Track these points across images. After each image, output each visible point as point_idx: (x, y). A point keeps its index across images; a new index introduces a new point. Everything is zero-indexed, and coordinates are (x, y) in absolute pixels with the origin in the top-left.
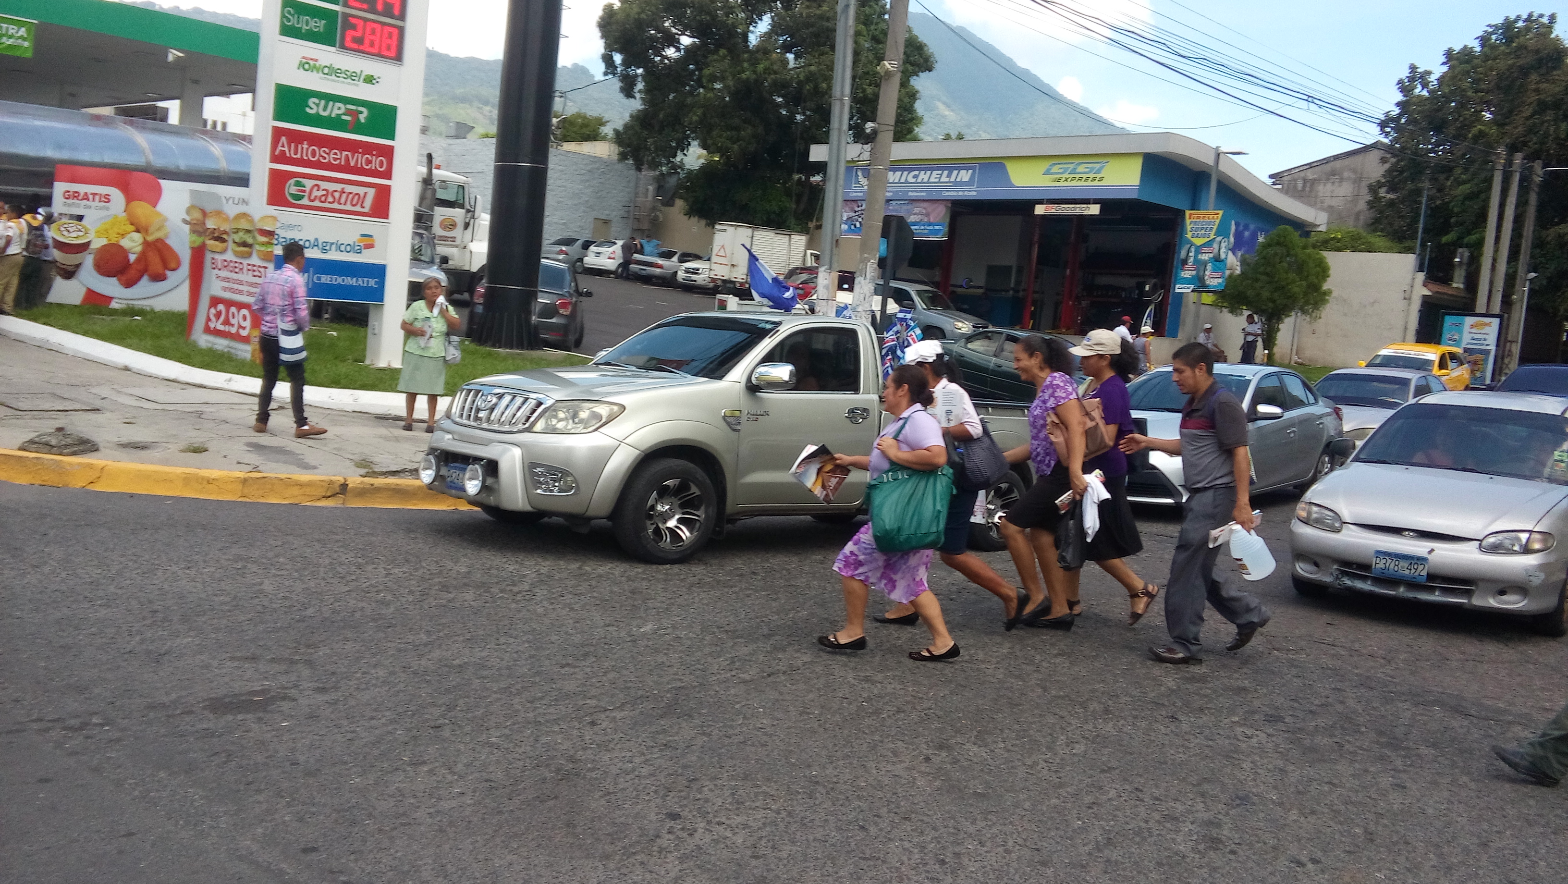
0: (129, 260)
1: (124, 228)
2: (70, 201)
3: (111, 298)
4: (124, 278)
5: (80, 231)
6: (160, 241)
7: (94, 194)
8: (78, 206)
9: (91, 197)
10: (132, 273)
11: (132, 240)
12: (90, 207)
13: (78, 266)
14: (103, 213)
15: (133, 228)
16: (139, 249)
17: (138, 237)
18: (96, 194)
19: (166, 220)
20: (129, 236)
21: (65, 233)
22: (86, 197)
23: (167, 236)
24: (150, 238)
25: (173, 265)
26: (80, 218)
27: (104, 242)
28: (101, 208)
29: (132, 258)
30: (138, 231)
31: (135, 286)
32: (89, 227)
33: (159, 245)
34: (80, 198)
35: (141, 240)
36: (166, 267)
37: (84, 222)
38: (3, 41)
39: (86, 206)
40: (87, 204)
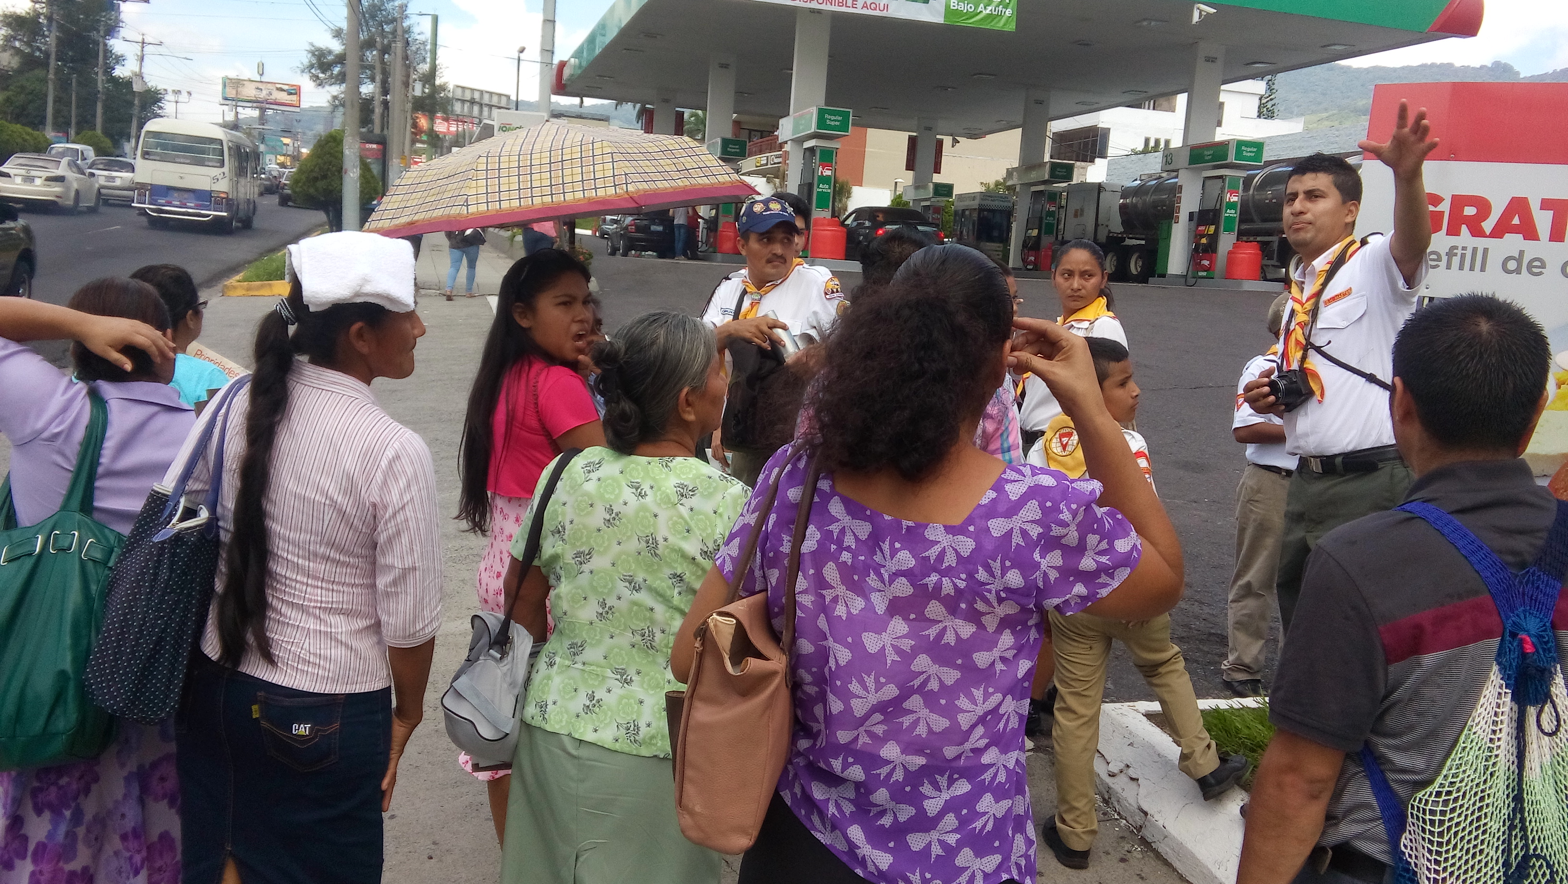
7: (1560, 209)
9: (1543, 220)
12: (1536, 266)
22: (1517, 220)
34: (1488, 225)
38: (980, 9)
39: (1519, 260)
40: (1522, 253)
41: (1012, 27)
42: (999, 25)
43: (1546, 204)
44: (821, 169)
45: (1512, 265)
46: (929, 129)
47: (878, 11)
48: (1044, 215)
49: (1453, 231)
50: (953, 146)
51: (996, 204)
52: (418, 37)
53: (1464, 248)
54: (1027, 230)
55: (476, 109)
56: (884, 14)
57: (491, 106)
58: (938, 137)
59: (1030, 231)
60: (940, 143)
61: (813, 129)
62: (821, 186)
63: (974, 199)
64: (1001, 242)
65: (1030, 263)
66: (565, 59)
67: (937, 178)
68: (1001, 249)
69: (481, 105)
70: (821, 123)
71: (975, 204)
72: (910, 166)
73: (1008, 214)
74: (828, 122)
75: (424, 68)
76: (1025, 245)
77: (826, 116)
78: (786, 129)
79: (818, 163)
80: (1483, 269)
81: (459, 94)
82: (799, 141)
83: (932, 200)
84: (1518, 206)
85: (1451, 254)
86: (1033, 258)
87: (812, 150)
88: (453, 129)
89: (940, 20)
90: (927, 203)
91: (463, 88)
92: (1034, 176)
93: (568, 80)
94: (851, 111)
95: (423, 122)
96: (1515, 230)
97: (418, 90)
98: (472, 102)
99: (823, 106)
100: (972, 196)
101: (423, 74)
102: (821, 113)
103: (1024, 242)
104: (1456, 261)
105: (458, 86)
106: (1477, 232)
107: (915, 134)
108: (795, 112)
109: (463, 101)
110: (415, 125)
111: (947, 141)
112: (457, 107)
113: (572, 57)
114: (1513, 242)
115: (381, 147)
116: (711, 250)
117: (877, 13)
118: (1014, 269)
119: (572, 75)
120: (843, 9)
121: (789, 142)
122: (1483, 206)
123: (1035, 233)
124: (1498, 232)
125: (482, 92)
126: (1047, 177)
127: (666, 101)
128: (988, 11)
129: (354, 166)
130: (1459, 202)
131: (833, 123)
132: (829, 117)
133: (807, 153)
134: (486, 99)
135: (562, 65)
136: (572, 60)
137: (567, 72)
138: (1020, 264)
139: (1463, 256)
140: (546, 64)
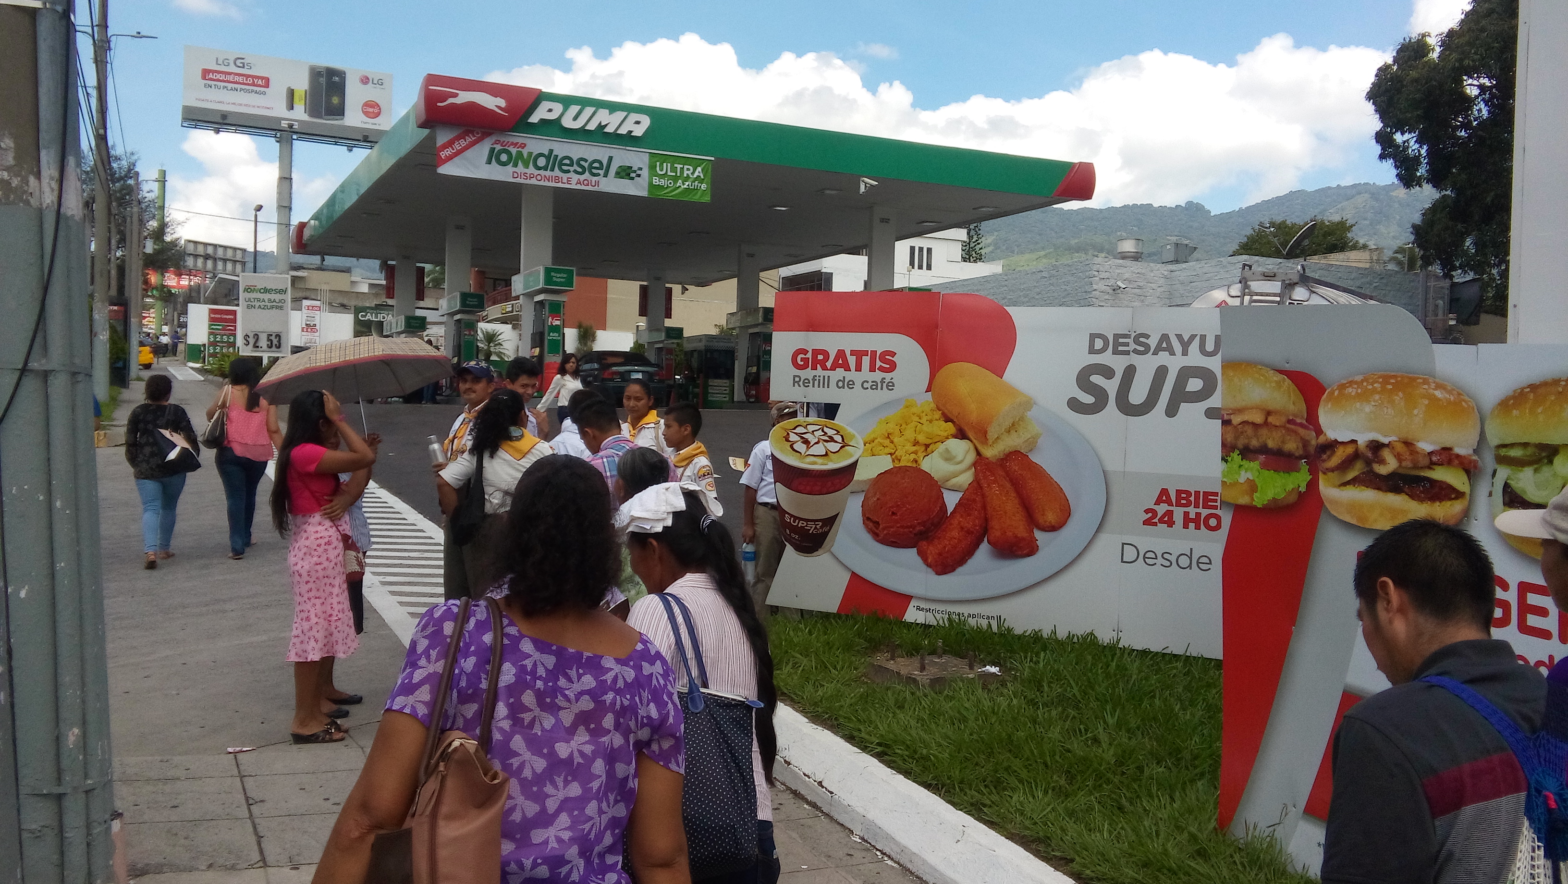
0: (944, 506)
1: (927, 428)
2: (808, 373)
3: (908, 598)
4: (932, 550)
5: (832, 439)
6: (1015, 455)
7: (859, 354)
8: (825, 383)
9: (852, 360)
10: (953, 534)
11: (948, 458)
12: (851, 384)
13: (830, 522)
14: (883, 396)
15: (950, 428)
16: (966, 478)
17: (961, 449)
18: (865, 353)
19: (1028, 403)
20: (941, 447)
21: (800, 447)
22: (841, 361)
23: (1033, 443)
24: (990, 453)
25: (1051, 517)
26: (830, 411)
27: (884, 464)
28: (875, 386)
29: (951, 500)
30: (961, 435)
31: (960, 570)
32: (850, 430)
33: (1015, 467)
34: (829, 364)
35: (971, 457)
36: (1033, 521)
37: (840, 419)
38: (678, 185)
39: (844, 381)
40: (844, 377)
41: (707, 199)
42: (696, 198)
43: (853, 353)
44: (550, 319)
45: (840, 384)
46: (658, 279)
47: (590, 187)
48: (761, 354)
49: (814, 368)
50: (683, 293)
51: (722, 345)
52: (147, 195)
53: (820, 376)
54: (748, 367)
55: (210, 263)
56: (596, 189)
57: (225, 260)
58: (667, 285)
59: (750, 368)
60: (670, 291)
61: (541, 285)
62: (551, 334)
63: (700, 341)
64: (728, 378)
65: (752, 396)
66: (306, 221)
67: (668, 323)
68: (728, 385)
69: (215, 260)
70: (548, 280)
71: (701, 346)
72: (643, 312)
73: (730, 354)
74: (555, 279)
75: (153, 224)
76: (746, 380)
77: (553, 274)
78: (518, 284)
79: (547, 313)
80: (828, 387)
81: (191, 248)
82: (530, 295)
83: (666, 342)
84: (841, 354)
85: (814, 379)
86: (754, 392)
87: (541, 303)
88: (185, 282)
89: (644, 193)
90: (661, 345)
91: (195, 243)
92: (750, 320)
93: (308, 240)
94: (574, 269)
95: (154, 278)
96: (840, 366)
97: (150, 247)
98: (207, 257)
99: (549, 263)
100: (699, 338)
101: (154, 231)
102: (548, 271)
103: (746, 378)
104: (816, 383)
105: (190, 241)
106: (824, 368)
107: (645, 283)
108: (525, 270)
109: (196, 256)
110: (146, 282)
111: (676, 289)
112: (190, 262)
113: (312, 219)
114: (840, 373)
115: (122, 308)
116: (455, 394)
117: (589, 188)
118: (738, 402)
119: (312, 236)
120: (560, 185)
121: (521, 297)
122: (826, 354)
123: (754, 369)
124: (833, 368)
125: (215, 246)
126: (761, 320)
127: (406, 257)
128: (685, 186)
129: (103, 329)
130: (816, 352)
131: (559, 280)
132: (555, 275)
133: (538, 306)
134: (220, 253)
135: (302, 226)
136: (312, 222)
137: (307, 233)
138: (744, 398)
139: (819, 380)
140: (284, 224)
